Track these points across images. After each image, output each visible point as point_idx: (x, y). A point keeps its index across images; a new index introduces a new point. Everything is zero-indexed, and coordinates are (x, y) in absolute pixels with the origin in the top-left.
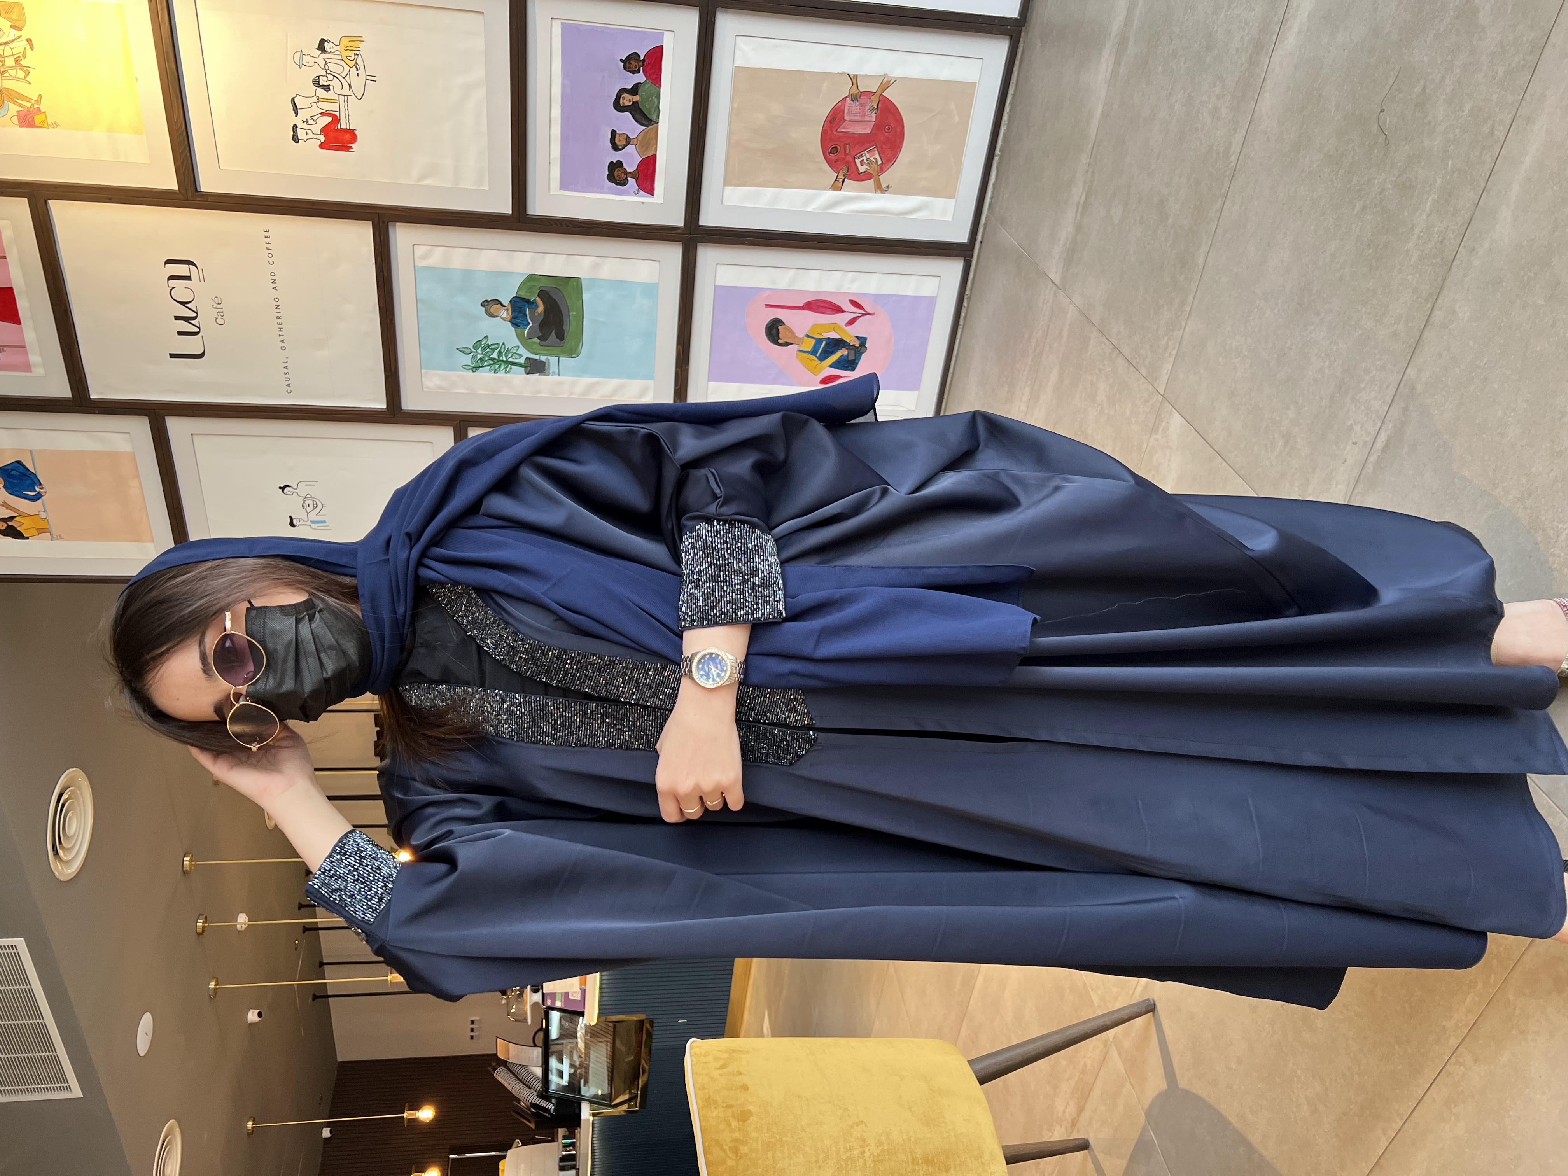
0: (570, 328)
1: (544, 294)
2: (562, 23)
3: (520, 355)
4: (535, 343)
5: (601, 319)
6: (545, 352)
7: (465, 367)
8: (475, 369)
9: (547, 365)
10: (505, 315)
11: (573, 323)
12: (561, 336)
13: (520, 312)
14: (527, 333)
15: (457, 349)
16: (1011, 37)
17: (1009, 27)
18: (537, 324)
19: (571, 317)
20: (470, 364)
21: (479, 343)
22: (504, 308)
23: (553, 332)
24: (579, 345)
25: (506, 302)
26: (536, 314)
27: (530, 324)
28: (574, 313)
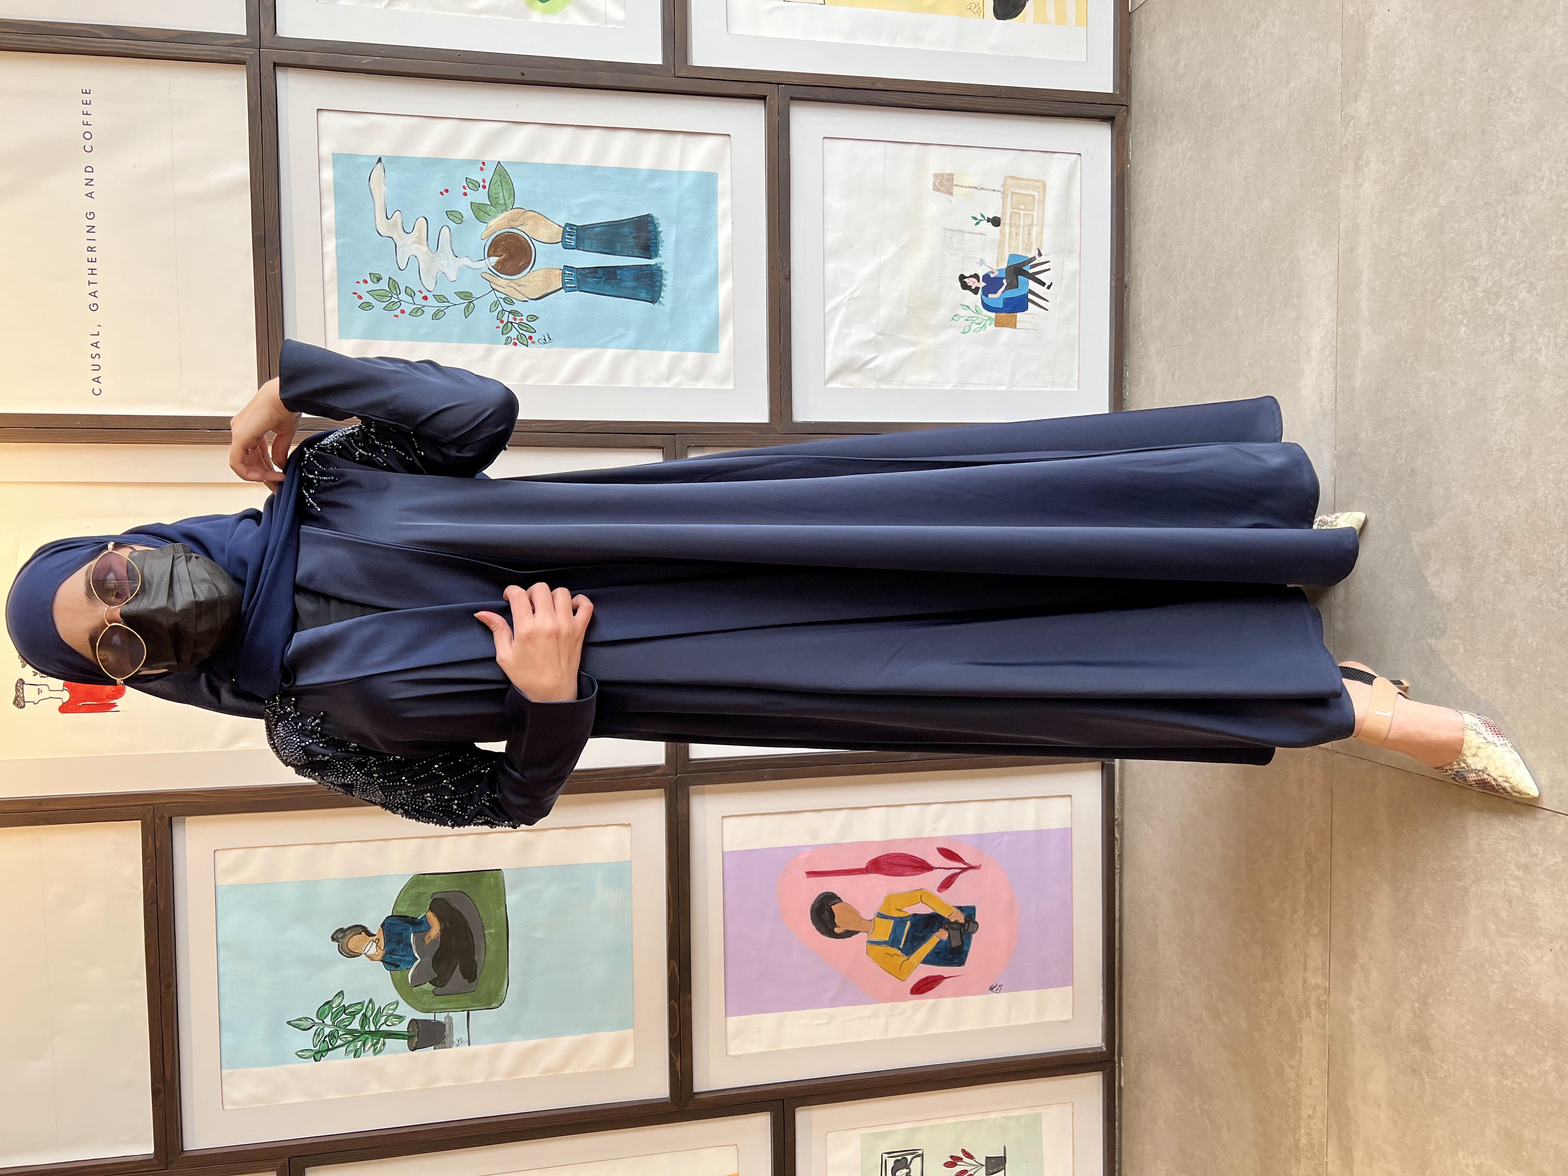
0: (485, 958)
1: (440, 906)
3: (401, 1017)
4: (426, 992)
5: (539, 935)
6: (443, 1006)
7: (301, 1055)
8: (318, 1055)
9: (447, 1028)
10: (372, 950)
11: (492, 948)
12: (471, 974)
13: (399, 942)
14: (412, 976)
15: (289, 1023)
18: (429, 959)
19: (487, 936)
20: (313, 1049)
21: (327, 1007)
22: (371, 938)
23: (458, 967)
24: (501, 986)
25: (375, 927)
26: (427, 941)
27: (417, 959)
28: (493, 931)
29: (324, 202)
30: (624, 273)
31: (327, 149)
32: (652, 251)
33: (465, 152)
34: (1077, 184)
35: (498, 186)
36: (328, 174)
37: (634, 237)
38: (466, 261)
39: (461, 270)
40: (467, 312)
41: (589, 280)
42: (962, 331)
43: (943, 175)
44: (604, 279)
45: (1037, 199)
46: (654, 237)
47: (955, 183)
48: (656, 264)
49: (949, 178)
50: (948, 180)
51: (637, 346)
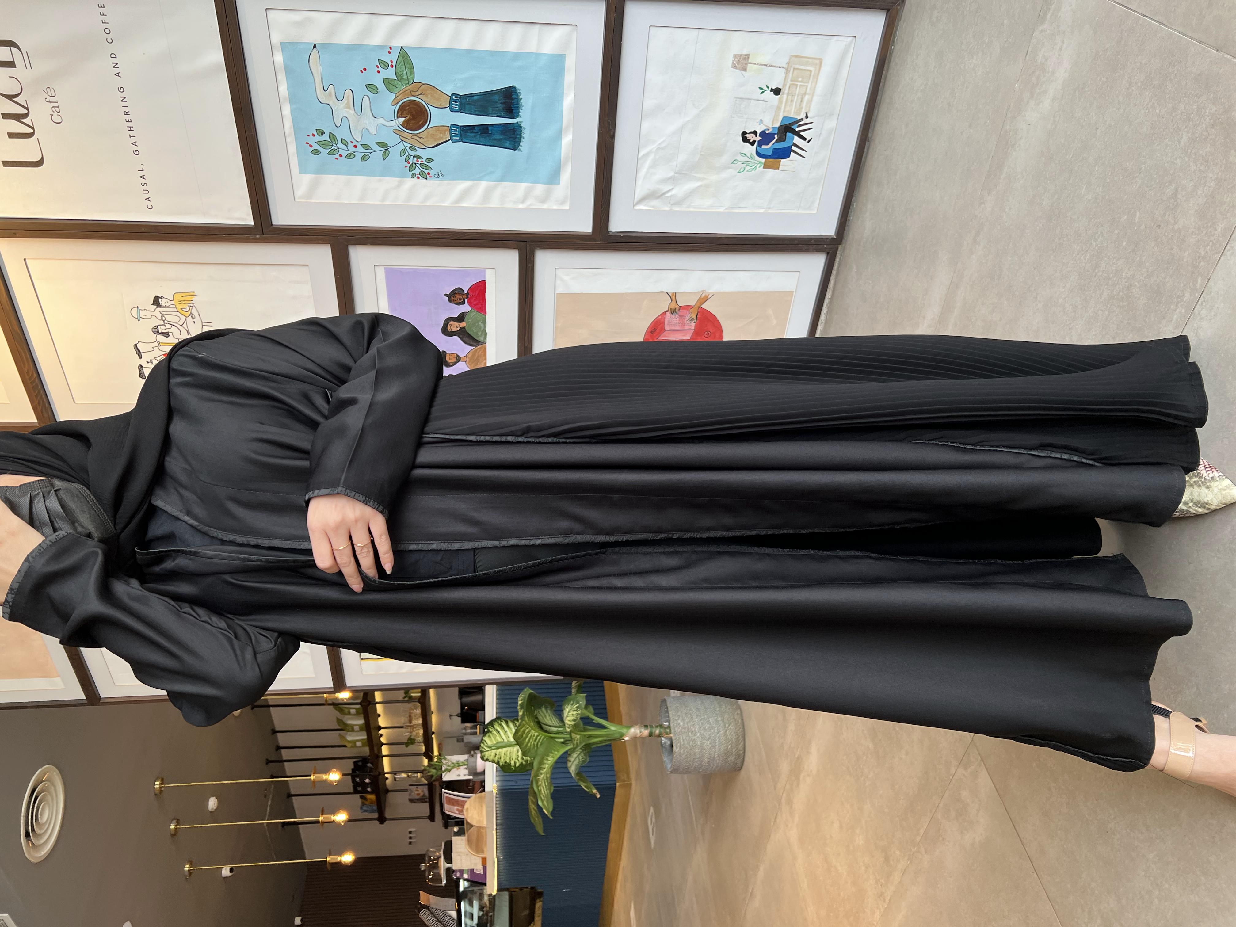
2: (385, 268)
16: (828, 253)
17: (825, 246)
29: (279, 78)
30: (494, 129)
31: (276, 38)
32: (515, 113)
33: (377, 39)
34: (848, 61)
35: (402, 65)
36: (279, 58)
37: (501, 103)
38: (381, 121)
39: (378, 127)
40: (385, 156)
41: (469, 134)
42: (738, 171)
43: (741, 55)
44: (479, 133)
45: (812, 74)
46: (516, 103)
47: (750, 61)
48: (517, 123)
49: (745, 58)
50: (744, 59)
51: (502, 180)
